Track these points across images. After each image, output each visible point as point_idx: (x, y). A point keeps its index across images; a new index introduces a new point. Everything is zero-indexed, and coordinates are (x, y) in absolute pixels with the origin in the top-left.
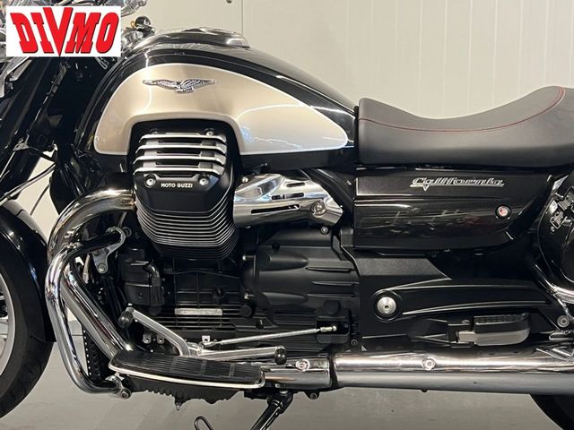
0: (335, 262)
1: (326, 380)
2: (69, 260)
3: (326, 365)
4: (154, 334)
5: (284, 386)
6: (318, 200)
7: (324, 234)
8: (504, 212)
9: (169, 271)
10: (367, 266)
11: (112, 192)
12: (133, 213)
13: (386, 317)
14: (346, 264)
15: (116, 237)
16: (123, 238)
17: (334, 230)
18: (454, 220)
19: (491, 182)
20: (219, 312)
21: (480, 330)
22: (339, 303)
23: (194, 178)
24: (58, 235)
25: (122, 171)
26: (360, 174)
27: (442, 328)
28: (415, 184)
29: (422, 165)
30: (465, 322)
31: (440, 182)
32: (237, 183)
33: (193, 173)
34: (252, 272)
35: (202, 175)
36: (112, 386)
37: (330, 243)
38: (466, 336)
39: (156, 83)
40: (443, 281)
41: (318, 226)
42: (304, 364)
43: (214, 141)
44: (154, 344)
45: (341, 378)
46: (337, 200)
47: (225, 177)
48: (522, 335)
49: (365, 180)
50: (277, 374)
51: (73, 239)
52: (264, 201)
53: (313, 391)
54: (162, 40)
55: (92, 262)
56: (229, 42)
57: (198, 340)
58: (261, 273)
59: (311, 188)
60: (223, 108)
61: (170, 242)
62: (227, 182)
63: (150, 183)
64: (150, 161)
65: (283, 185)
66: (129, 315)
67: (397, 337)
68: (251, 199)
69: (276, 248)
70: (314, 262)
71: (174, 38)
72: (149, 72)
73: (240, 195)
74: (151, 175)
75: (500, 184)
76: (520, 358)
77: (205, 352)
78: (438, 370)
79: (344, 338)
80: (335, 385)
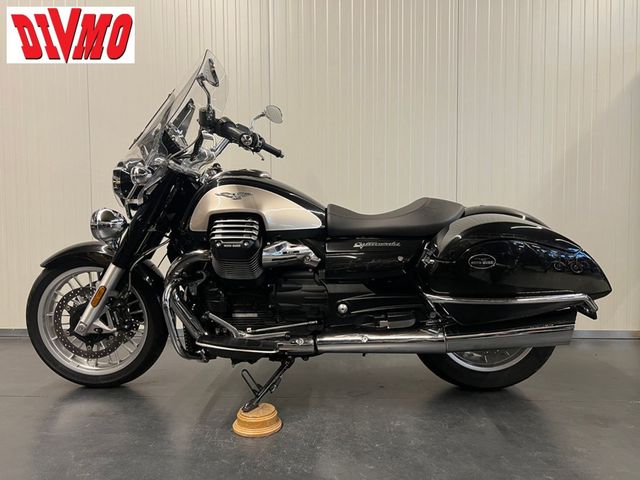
0: (316, 287)
1: (312, 349)
2: (176, 287)
3: (312, 342)
4: (222, 327)
5: (290, 353)
6: (307, 255)
7: (310, 273)
8: (400, 259)
9: (229, 294)
10: (333, 288)
11: (200, 252)
12: (210, 262)
13: (342, 314)
14: (321, 288)
15: (201, 276)
16: (205, 276)
17: (315, 270)
18: (378, 264)
19: (394, 244)
20: (256, 315)
21: (390, 320)
22: (318, 308)
23: (241, 242)
24: (171, 275)
25: (204, 239)
26: (328, 242)
27: (371, 320)
28: (356, 246)
29: (360, 236)
30: (383, 316)
31: (369, 244)
32: (265, 245)
33: (240, 240)
34: (273, 293)
35: (246, 240)
36: (199, 357)
37: (313, 277)
38: (383, 323)
39: (222, 194)
40: (371, 296)
41: (307, 268)
42: (300, 342)
43: (252, 224)
44: (221, 333)
45: (319, 348)
46: (317, 254)
47: (258, 242)
48: (412, 322)
49: (331, 244)
50: (286, 346)
51: (178, 277)
52: (278, 254)
53: (305, 356)
54: (226, 174)
55: (188, 290)
56: (262, 175)
57: (245, 330)
58: (278, 293)
59: (302, 249)
60: (257, 207)
61: (229, 277)
62: (259, 245)
63: (218, 245)
64: (218, 234)
65: (288, 247)
66: (207, 315)
67: (349, 325)
68: (271, 254)
69: (286, 280)
70: (305, 287)
71: (234, 173)
72: (219, 189)
73: (266, 251)
74: (219, 240)
75: (398, 244)
76: (411, 334)
77: (247, 335)
78: (370, 342)
79: (321, 327)
80: (317, 353)
